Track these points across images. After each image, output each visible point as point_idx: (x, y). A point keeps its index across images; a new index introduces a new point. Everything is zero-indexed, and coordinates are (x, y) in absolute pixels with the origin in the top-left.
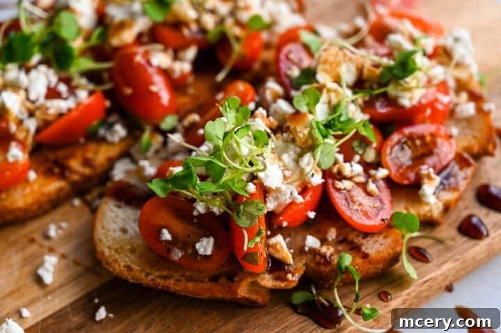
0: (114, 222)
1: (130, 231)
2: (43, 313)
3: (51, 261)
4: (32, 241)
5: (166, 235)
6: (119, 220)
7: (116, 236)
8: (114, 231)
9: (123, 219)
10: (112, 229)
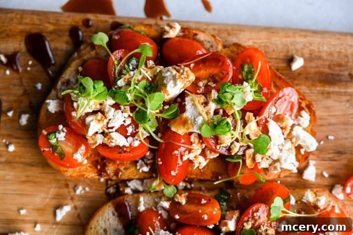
0: (105, 222)
3: (67, 209)
4: (67, 186)
6: (108, 223)
7: (100, 232)
8: (101, 227)
9: (110, 224)
10: (100, 225)
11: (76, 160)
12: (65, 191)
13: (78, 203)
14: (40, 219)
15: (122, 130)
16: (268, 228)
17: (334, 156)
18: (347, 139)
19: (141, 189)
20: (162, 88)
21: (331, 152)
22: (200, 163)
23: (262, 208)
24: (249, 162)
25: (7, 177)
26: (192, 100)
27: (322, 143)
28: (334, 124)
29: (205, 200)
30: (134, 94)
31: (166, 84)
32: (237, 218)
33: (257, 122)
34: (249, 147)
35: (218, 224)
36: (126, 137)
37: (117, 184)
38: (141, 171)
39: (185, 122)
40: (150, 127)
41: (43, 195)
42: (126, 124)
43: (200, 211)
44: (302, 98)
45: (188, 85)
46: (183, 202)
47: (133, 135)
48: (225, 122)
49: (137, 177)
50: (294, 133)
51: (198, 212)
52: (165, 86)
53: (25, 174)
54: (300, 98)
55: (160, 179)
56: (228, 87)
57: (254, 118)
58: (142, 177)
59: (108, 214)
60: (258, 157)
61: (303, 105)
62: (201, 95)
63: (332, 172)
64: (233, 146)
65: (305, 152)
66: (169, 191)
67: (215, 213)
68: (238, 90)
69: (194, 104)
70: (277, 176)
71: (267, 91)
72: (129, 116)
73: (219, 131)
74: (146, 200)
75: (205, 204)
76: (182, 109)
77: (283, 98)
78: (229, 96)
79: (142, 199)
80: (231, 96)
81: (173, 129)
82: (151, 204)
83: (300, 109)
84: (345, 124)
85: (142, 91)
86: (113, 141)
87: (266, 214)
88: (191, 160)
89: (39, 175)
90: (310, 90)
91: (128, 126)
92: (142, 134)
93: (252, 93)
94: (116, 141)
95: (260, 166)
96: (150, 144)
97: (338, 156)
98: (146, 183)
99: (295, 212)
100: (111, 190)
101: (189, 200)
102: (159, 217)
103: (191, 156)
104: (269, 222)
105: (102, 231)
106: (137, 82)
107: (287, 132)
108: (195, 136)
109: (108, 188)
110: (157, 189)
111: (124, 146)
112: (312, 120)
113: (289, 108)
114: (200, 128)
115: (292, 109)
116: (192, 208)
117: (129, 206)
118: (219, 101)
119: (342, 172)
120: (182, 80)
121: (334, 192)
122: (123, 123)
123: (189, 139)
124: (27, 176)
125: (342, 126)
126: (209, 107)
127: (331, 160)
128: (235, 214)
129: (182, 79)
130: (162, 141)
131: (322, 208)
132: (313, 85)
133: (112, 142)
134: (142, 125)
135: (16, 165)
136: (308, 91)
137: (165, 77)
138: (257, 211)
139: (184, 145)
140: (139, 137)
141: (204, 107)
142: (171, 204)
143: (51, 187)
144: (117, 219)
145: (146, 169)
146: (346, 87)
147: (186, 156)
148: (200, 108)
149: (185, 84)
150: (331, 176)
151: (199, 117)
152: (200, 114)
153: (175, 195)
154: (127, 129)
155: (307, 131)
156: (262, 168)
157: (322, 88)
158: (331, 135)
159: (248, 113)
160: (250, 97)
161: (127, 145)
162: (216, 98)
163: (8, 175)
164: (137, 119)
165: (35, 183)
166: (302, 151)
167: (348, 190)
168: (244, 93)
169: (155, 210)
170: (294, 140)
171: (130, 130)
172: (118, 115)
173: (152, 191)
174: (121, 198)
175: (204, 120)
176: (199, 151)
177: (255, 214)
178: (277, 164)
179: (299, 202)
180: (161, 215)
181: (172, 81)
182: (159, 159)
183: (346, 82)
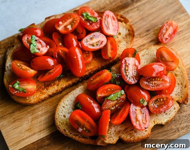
0: (62, 112)
1: (66, 117)
2: (37, 138)
7: (62, 118)
8: (61, 116)
9: (65, 112)
10: (61, 115)
17: (147, 33)
18: (147, 24)
21: (144, 32)
25: (5, 124)
41: (26, 122)
53: (12, 118)
59: (61, 108)
61: (119, 18)
84: (142, 19)
89: (19, 115)
115: (114, 19)
124: (14, 119)
127: (146, 35)
135: (5, 117)
146: (133, 5)
165: (19, 119)
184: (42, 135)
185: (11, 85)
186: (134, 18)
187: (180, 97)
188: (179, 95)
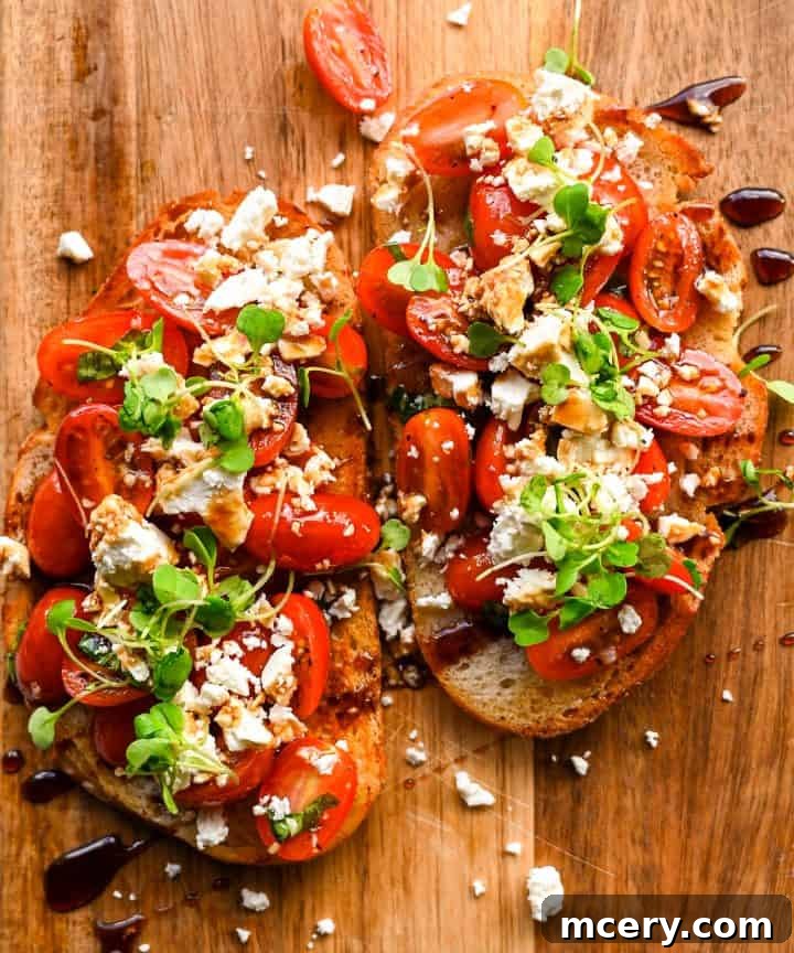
0: (484, 686)
1: (515, 676)
2: (526, 826)
3: (464, 781)
4: (409, 784)
5: (582, 654)
6: (486, 679)
7: (509, 698)
8: (499, 694)
9: (490, 673)
10: (494, 696)
11: (337, 766)
12: (421, 788)
13: (450, 754)
14: (494, 845)
15: (255, 661)
16: (465, 293)
17: (294, 143)
18: (249, 115)
19: (401, 604)
20: (142, 572)
21: (283, 151)
22: (323, 468)
23: (415, 311)
24: (310, 350)
25: (399, 931)
26: (167, 498)
27: (263, 174)
28: (217, 148)
29: (410, 450)
30: (162, 640)
31: (133, 563)
32: (446, 369)
33: (213, 337)
34: (275, 353)
35: (463, 416)
36: (272, 649)
37: (396, 663)
38: (356, 609)
39: (222, 512)
40: (242, 593)
41: (435, 841)
42: (240, 653)
43: (436, 459)
44: (153, 232)
45: (132, 510)
46: (417, 501)
47: (266, 633)
48: (212, 416)
49: (372, 617)
50: (236, 246)
51: (437, 464)
52: (136, 566)
53: (387, 887)
54: (156, 235)
55: (372, 561)
56: (130, 416)
57: (204, 346)
58: (370, 605)
59: (465, 679)
60: (299, 328)
61: (171, 226)
62: (157, 476)
63: (331, 146)
64: (273, 392)
65: (282, 216)
66: (395, 536)
67: (436, 425)
68: (135, 391)
69: (178, 493)
70: (346, 279)
71: (140, 319)
72: (220, 646)
73: (234, 430)
74: (425, 590)
75: (420, 450)
76: (192, 519)
77: (154, 279)
78: (151, 410)
79: (422, 602)
80: (153, 404)
81: (241, 538)
82: (434, 577)
83: (180, 233)
84: (214, 122)
85: (154, 619)
86: (281, 682)
87: (432, 302)
88: (315, 491)
89: (388, 854)
90: (138, 211)
91: (244, 647)
92: (261, 611)
93: (145, 354)
94: (280, 674)
95: (317, 324)
96: (285, 591)
97: (293, 132)
98: (385, 592)
99: (424, 232)
100: (412, 675)
101: (415, 487)
102: (462, 556)
103: (305, 490)
104: (449, 292)
105: (507, 691)
106: (135, 634)
107: (236, 264)
108: (259, 485)
109: (407, 685)
110: (397, 565)
111: (294, 653)
112: (204, 203)
113: (177, 262)
114: (233, 474)
115: (181, 255)
116: (431, 479)
117: (443, 629)
118: (166, 432)
119: (331, 122)
120: (120, 527)
121: (379, 138)
122: (237, 661)
123: (265, 497)
124: (393, 883)
125: (220, 129)
126: (183, 456)
127: (302, 149)
128: (437, 376)
129: (116, 525)
130: (273, 564)
131: (411, 167)
132: (126, 203)
133: (285, 683)
134: (238, 614)
135: (367, 914)
136: (142, 216)
137: (117, 566)
138: (424, 323)
139: (278, 510)
140: (268, 619)
141: (183, 467)
142: (428, 531)
143: (416, 822)
144: (476, 659)
145: (349, 597)
146: (124, 125)
147: (303, 503)
148: (185, 476)
149: (130, 518)
150: (342, 147)
151: (207, 479)
152: (199, 477)
153: (404, 522)
154: (250, 648)
155: (233, 212)
156: (322, 318)
157: (132, 182)
158: (244, 153)
159: (196, 361)
160: (154, 358)
161: (290, 645)
162: (159, 441)
163: (392, 929)
164: (224, 628)
165: (407, 861)
166: (281, 222)
167: (368, 105)
168: (145, 373)
169: (446, 568)
170: (254, 245)
171: (252, 642)
172: (218, 675)
173: (404, 577)
174: (424, 651)
175: (212, 467)
176: (294, 471)
177: (432, 327)
178: (315, 280)
179: (406, 221)
180: (457, 552)
181: (124, 551)
182: (319, 566)
183: (112, 124)
184: (525, 801)
185: (271, 843)
186: (192, 155)
187: (671, 174)
188: (655, 174)
